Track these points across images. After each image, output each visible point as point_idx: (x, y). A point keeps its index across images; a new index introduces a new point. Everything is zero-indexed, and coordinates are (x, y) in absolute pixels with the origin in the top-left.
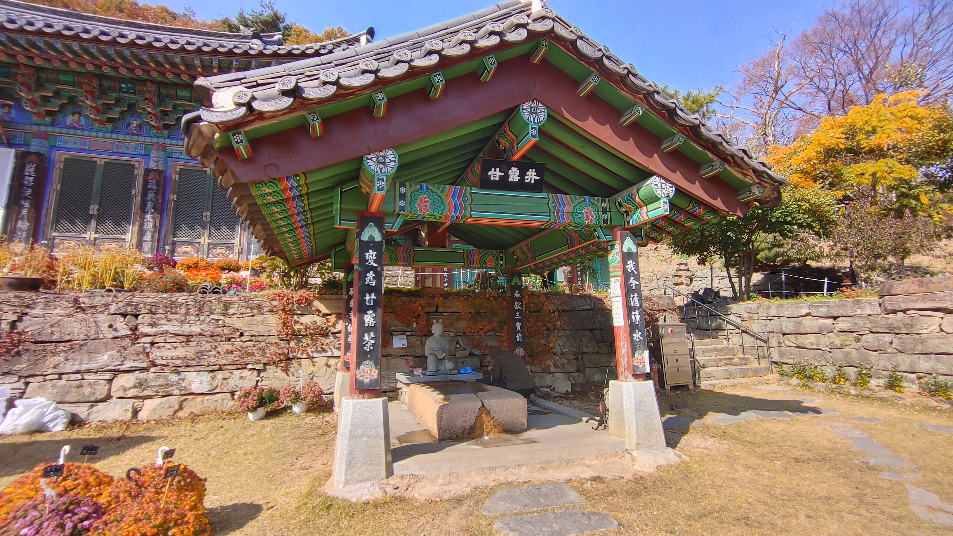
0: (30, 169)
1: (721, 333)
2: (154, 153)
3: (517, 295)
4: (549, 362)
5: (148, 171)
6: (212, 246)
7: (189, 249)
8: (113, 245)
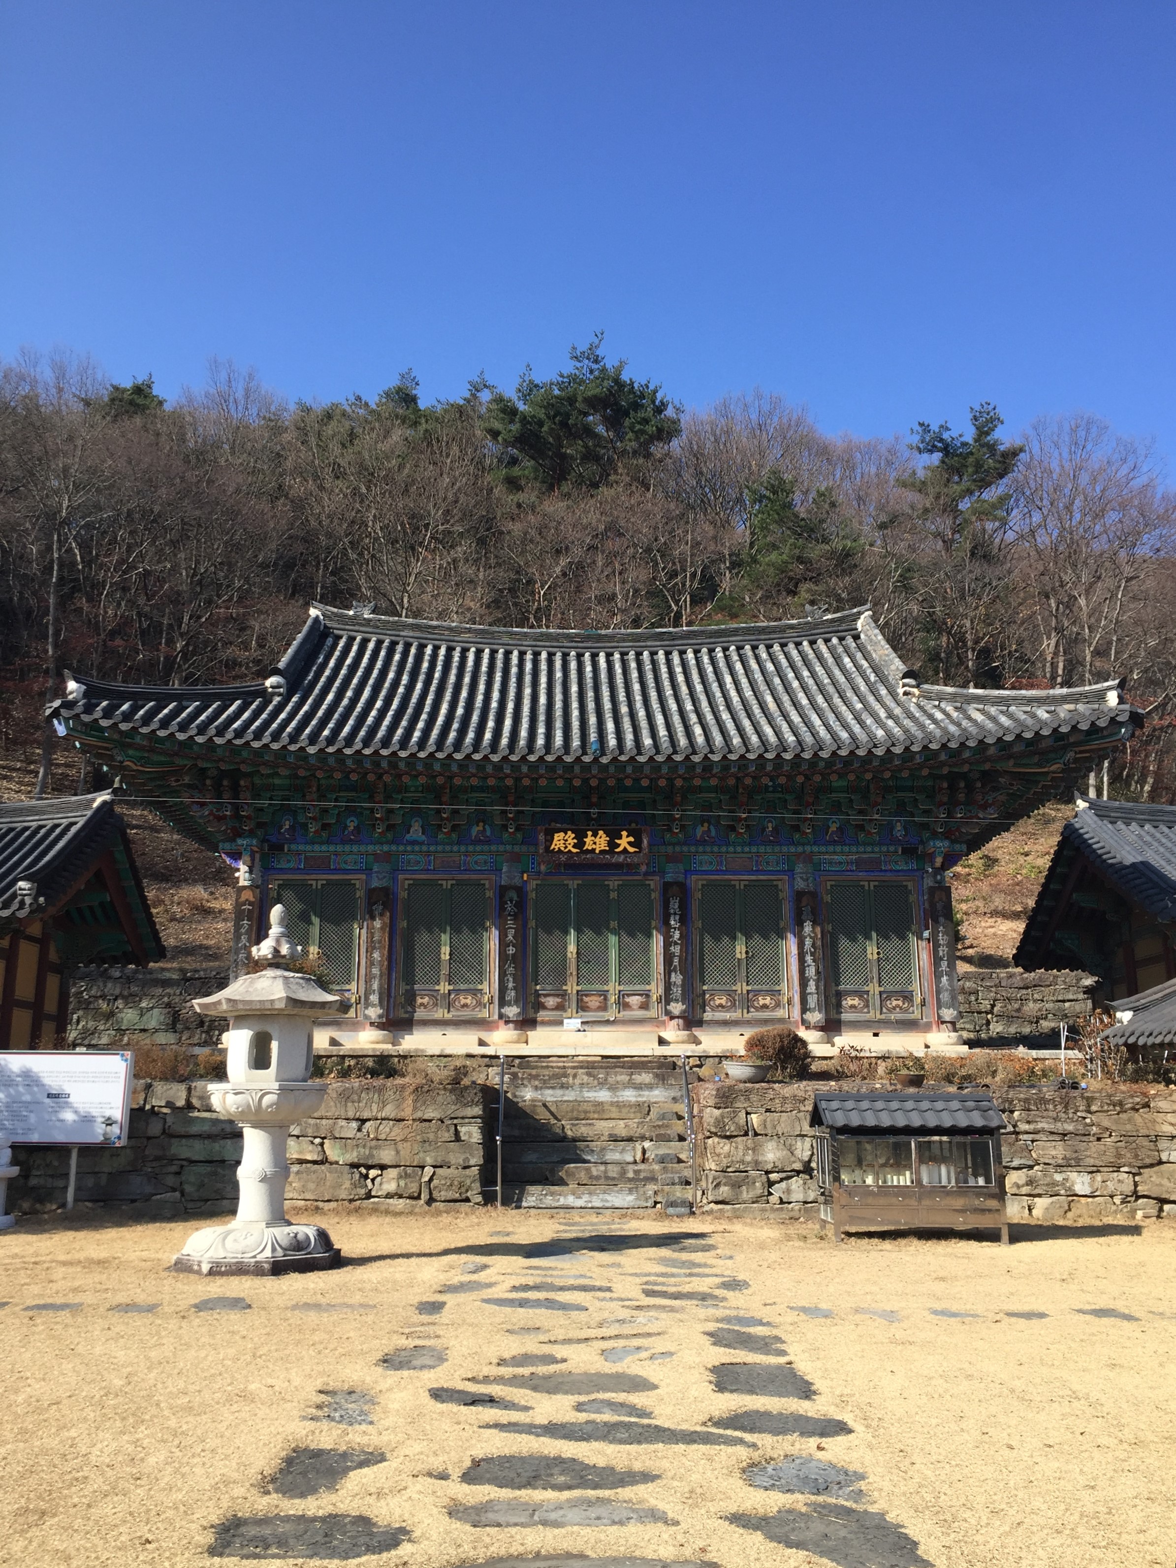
0: (674, 905)
2: (799, 868)
6: (885, 996)
7: (856, 1002)
8: (768, 1000)
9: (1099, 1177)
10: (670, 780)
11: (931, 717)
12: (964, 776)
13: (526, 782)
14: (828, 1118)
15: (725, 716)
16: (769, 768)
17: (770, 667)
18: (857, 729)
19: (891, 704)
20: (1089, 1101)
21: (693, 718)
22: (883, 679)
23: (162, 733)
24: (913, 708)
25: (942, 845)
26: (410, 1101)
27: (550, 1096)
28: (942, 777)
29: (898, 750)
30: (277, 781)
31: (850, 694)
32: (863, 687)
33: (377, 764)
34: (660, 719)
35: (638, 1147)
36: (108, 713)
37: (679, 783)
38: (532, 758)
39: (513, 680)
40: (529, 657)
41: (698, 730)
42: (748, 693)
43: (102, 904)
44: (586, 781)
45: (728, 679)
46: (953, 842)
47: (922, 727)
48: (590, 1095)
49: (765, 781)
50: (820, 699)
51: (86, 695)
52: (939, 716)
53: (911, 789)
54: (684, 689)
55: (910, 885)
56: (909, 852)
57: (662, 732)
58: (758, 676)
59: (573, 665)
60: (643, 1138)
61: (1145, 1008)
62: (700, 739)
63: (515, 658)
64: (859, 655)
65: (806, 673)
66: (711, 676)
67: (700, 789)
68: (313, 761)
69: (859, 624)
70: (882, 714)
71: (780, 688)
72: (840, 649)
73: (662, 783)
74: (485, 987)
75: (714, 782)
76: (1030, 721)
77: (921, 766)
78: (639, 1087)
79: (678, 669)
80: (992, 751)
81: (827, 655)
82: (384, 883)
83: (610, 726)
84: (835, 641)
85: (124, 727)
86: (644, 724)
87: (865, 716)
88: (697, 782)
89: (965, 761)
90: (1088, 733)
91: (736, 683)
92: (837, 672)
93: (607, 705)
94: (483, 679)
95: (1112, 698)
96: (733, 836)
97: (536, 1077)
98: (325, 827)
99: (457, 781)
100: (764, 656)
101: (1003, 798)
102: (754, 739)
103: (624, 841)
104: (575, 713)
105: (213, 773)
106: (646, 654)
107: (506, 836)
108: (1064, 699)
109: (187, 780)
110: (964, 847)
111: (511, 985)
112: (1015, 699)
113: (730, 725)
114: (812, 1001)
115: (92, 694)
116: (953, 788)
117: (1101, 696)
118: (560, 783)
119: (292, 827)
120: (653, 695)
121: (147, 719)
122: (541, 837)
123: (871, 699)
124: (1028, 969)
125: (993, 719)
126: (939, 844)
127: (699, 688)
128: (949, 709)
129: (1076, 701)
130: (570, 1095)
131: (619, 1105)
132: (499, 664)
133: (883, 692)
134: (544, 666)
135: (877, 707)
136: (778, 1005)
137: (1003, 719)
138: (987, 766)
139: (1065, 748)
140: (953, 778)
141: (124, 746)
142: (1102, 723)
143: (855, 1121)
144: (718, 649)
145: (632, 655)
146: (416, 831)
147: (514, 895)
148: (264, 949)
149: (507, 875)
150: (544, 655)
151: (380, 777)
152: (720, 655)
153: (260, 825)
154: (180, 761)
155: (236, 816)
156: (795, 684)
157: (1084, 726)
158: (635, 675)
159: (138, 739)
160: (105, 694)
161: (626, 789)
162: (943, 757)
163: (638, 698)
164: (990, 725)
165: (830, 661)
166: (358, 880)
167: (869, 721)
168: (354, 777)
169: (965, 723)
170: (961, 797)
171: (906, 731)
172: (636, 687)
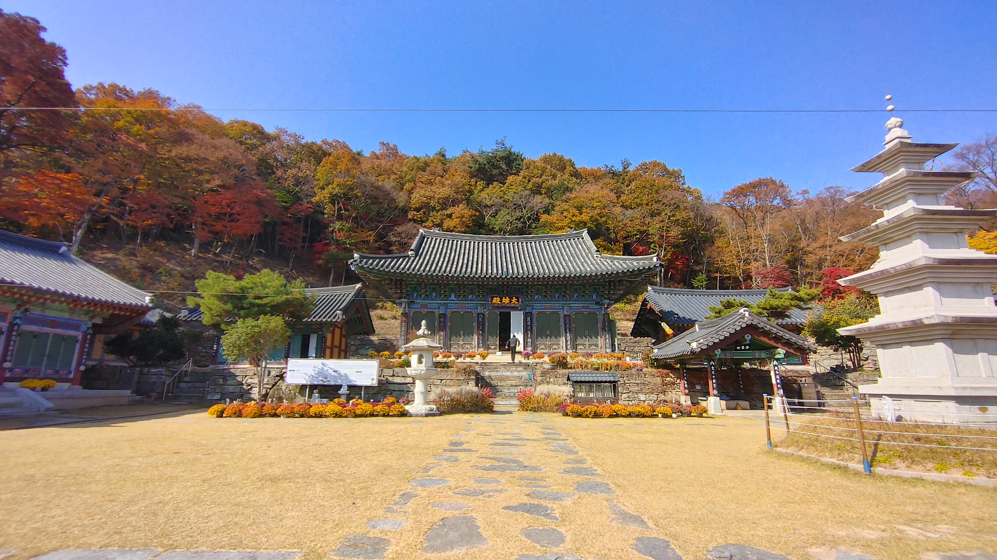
0: (529, 319)
1: (844, 387)
2: (565, 308)
3: (739, 371)
4: (754, 396)
5: (565, 316)
6: (590, 345)
7: (582, 347)
8: (556, 347)
9: (647, 395)
10: (528, 283)
11: (603, 264)
12: (613, 281)
13: (485, 283)
14: (571, 379)
15: (544, 263)
16: (556, 279)
17: (557, 248)
18: (582, 268)
19: (592, 260)
20: (645, 374)
21: (534, 264)
22: (590, 252)
23: (381, 269)
24: (598, 261)
25: (607, 301)
26: (455, 374)
27: (493, 374)
28: (607, 282)
29: (593, 274)
30: (413, 282)
31: (580, 256)
32: (584, 254)
33: (443, 278)
34: (524, 264)
35: (519, 388)
36: (366, 264)
37: (530, 283)
38: (487, 276)
39: (481, 251)
40: (485, 244)
41: (536, 268)
42: (551, 256)
43: (358, 317)
44: (503, 283)
45: (544, 251)
46: (610, 300)
47: (601, 267)
48: (505, 374)
49: (555, 283)
50: (571, 258)
51: (360, 258)
52: (606, 264)
53: (598, 285)
54: (532, 255)
55: (598, 313)
56: (597, 303)
57: (525, 268)
58: (553, 250)
59: (498, 247)
60: (520, 386)
61: (661, 348)
62: (537, 271)
63: (481, 245)
64: (583, 244)
65: (567, 250)
66: (540, 250)
67: (536, 285)
68: (424, 277)
69: (583, 234)
70: (590, 263)
71: (560, 254)
72: (578, 242)
73: (525, 283)
74: (473, 343)
75: (540, 283)
76: (632, 266)
77: (601, 279)
78: (519, 372)
79: (530, 248)
80: (620, 274)
81: (574, 244)
82: (444, 312)
83: (510, 266)
84: (576, 239)
85: (371, 267)
86: (520, 266)
87: (584, 263)
88: (535, 283)
89: (613, 277)
90: (648, 269)
91: (547, 252)
92: (577, 249)
93: (509, 260)
94: (472, 251)
95: (655, 259)
96: (546, 298)
97: (489, 368)
98: (426, 295)
99: (465, 283)
100: (555, 244)
101: (624, 288)
102: (552, 271)
103: (514, 300)
104: (500, 262)
105: (395, 280)
106: (520, 243)
107: (479, 298)
108: (641, 259)
109: (387, 282)
110: (613, 302)
111: (481, 342)
112: (628, 259)
113: (545, 266)
114: (569, 347)
115: (362, 257)
116: (610, 285)
117: (652, 259)
118: (495, 283)
119: (417, 296)
120: (522, 256)
121: (377, 265)
122: (490, 299)
123: (586, 258)
124: (635, 337)
125: (621, 265)
126: (606, 301)
127: (536, 254)
128: (609, 262)
129: (645, 260)
130: (499, 374)
131: (513, 377)
132: (476, 247)
133: (590, 256)
134: (490, 247)
135: (588, 260)
136: (559, 348)
137: (624, 265)
138: (619, 279)
139: (642, 274)
140: (610, 282)
141: (370, 272)
142: (652, 267)
143: (579, 379)
144: (542, 242)
145: (516, 243)
146: (453, 297)
147: (481, 316)
148: (420, 332)
149: (480, 310)
150: (489, 244)
151: (443, 281)
152: (542, 244)
153: (407, 295)
154: (386, 277)
155: (401, 292)
156: (564, 253)
157: (647, 268)
158: (517, 250)
159: (374, 271)
160: (365, 257)
161: (515, 285)
162: (607, 276)
163: (518, 257)
164: (620, 267)
165: (575, 246)
166: (436, 311)
167: (586, 265)
168: (436, 281)
169: (613, 266)
170: (612, 287)
171: (596, 268)
172: (517, 254)
